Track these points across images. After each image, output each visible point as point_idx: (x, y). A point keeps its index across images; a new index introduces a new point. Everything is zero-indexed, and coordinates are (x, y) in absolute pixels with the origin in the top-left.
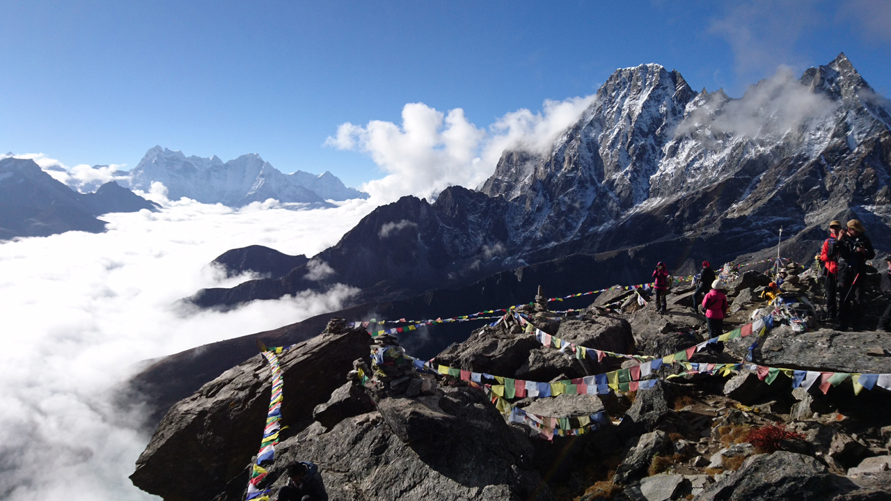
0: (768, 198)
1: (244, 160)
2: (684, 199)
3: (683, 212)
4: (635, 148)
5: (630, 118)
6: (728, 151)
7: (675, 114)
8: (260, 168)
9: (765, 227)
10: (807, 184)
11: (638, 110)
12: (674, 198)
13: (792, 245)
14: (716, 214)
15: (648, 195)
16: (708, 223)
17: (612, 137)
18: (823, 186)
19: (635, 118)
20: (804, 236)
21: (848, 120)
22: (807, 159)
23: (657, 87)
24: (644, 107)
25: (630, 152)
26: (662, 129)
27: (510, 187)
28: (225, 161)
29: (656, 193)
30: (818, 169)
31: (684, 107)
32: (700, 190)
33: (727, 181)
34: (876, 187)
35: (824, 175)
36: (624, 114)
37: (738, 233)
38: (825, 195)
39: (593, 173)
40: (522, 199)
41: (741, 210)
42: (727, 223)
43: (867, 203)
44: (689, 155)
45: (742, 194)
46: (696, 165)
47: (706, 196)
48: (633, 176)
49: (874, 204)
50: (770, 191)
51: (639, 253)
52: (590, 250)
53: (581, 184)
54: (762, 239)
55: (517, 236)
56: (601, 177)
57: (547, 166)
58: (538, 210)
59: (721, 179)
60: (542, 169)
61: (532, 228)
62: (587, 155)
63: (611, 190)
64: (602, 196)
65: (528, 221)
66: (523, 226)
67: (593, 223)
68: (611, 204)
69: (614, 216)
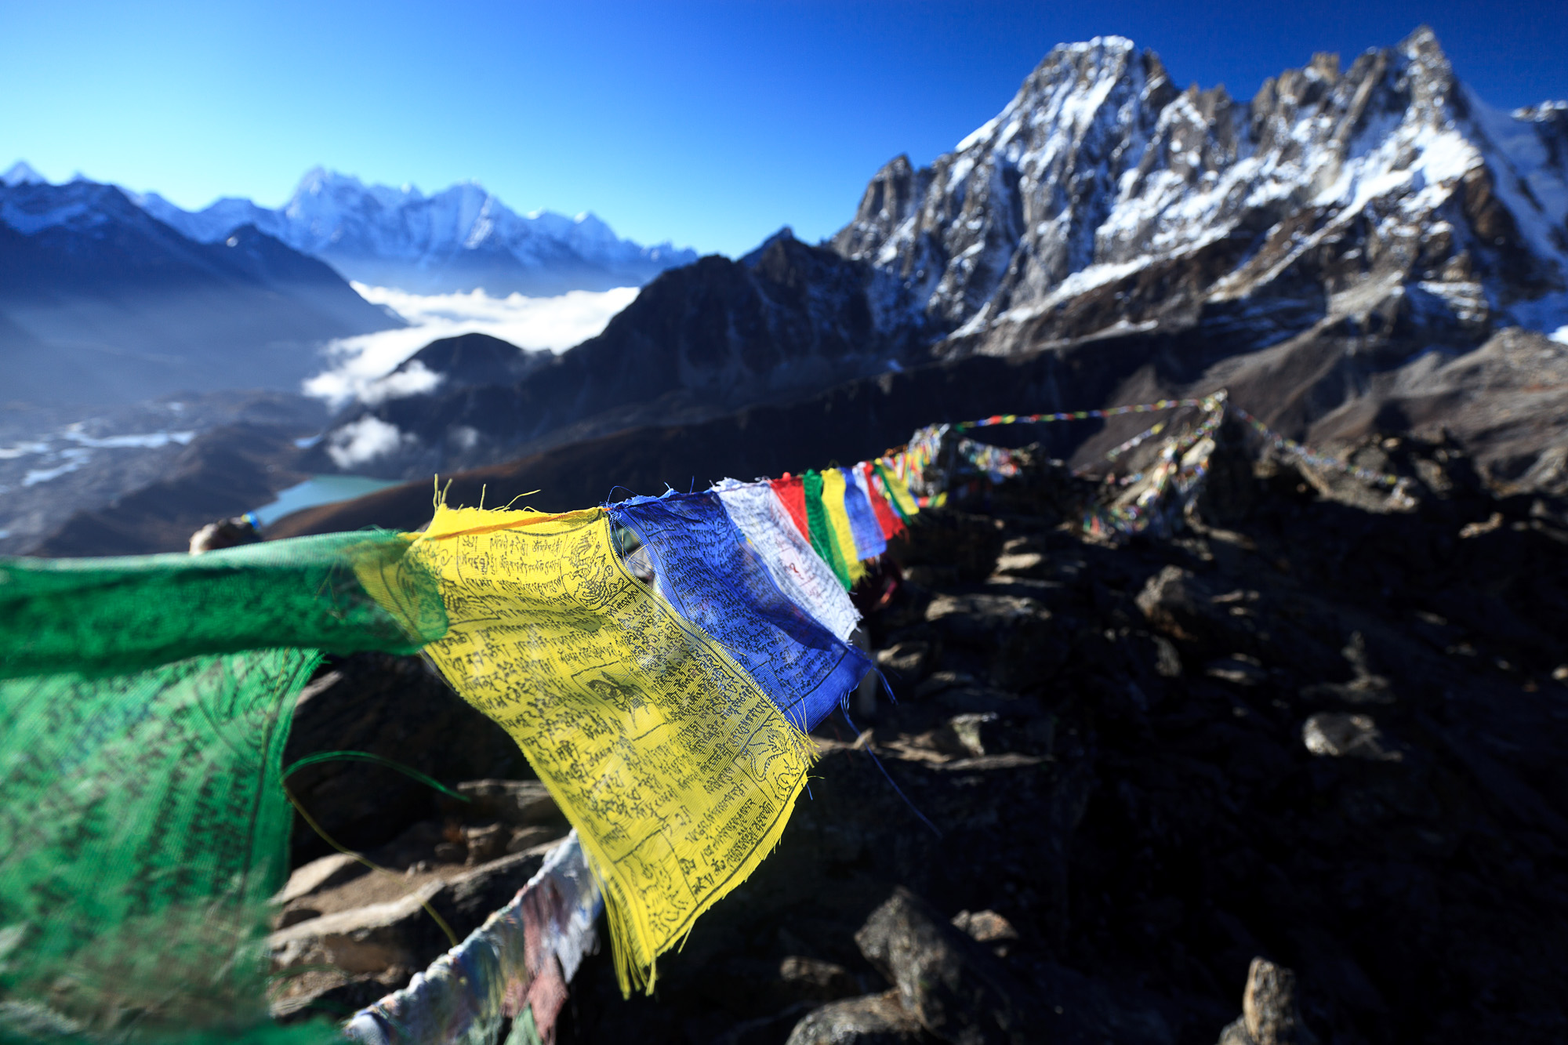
0: (1276, 269)
1: (455, 191)
2: (1146, 268)
3: (1144, 289)
4: (1079, 182)
5: (1074, 132)
6: (1221, 191)
7: (1142, 128)
8: (482, 205)
10: (1341, 247)
11: (1086, 118)
12: (1132, 266)
14: (1194, 294)
15: (1093, 257)
16: (1179, 307)
17: (1043, 163)
18: (1364, 249)
19: (1080, 132)
21: (1420, 141)
22: (1345, 207)
23: (1120, 81)
24: (1096, 113)
25: (1071, 187)
26: (1123, 151)
28: (425, 194)
29: (1106, 257)
30: (1361, 226)
31: (1160, 115)
32: (1173, 255)
33: (1217, 241)
34: (1449, 253)
35: (1367, 233)
36: (1066, 123)
37: (1226, 323)
38: (1365, 265)
39: (1010, 222)
40: (897, 262)
41: (1233, 288)
42: (1210, 310)
43: (1430, 279)
44: (1160, 197)
45: (1235, 263)
46: (1171, 213)
47: (1181, 264)
48: (1071, 227)
49: (1441, 280)
50: (1281, 258)
51: (1072, 354)
52: (998, 346)
53: (991, 239)
54: (1261, 335)
55: (886, 322)
56: (1022, 229)
57: (939, 207)
58: (922, 281)
59: (1206, 238)
60: (929, 213)
61: (911, 310)
62: (1002, 192)
63: (1036, 252)
64: (1023, 261)
65: (905, 298)
66: (897, 305)
67: (1005, 304)
68: (1036, 274)
69: (1038, 292)
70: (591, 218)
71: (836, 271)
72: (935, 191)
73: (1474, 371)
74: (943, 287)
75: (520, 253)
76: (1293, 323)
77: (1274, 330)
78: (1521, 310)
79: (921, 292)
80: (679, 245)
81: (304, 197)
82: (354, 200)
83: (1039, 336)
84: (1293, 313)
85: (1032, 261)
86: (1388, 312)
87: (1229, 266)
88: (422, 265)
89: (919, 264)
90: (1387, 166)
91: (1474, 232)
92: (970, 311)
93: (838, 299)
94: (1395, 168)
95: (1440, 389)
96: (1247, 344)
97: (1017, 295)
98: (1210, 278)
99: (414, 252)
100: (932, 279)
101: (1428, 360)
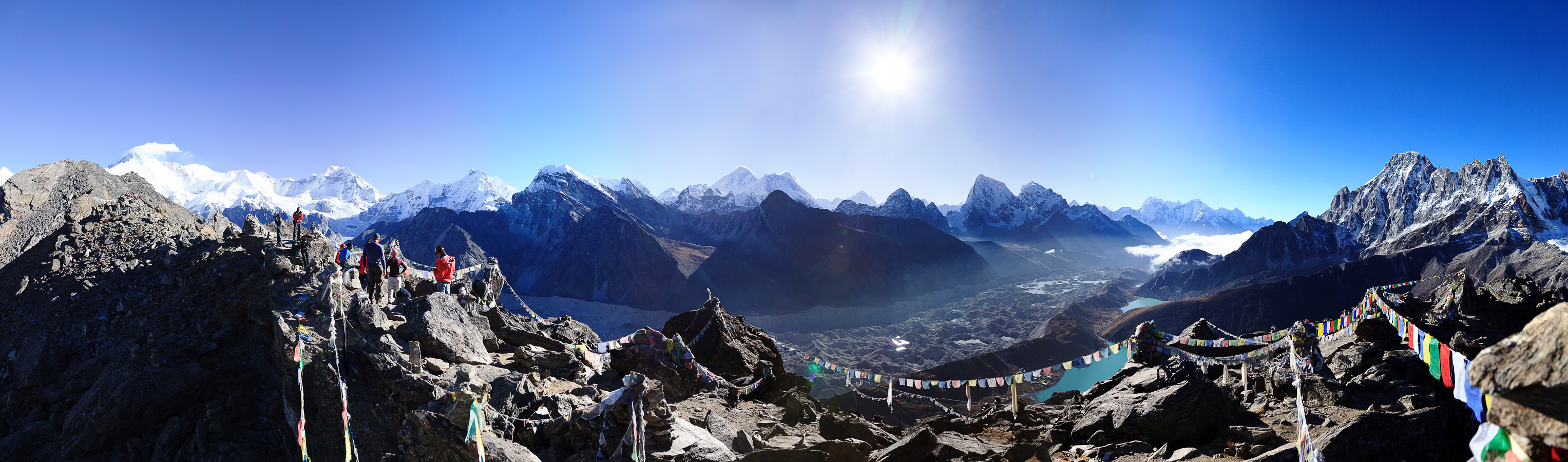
0: (1471, 224)
1: (1192, 202)
2: (1431, 224)
3: (1431, 231)
4: (1406, 197)
5: (1403, 180)
6: (1452, 199)
7: (1425, 179)
8: (1201, 206)
9: (1470, 239)
10: (1489, 217)
11: (1407, 176)
12: (1426, 224)
13: (1483, 248)
14: (1447, 232)
15: (1413, 221)
16: (1442, 237)
17: (1394, 190)
18: (1495, 218)
19: (1405, 180)
20: (1488, 244)
21: (1505, 186)
22: (1488, 205)
23: (1416, 164)
24: (1410, 174)
25: (1403, 198)
26: (1419, 187)
27: (1338, 217)
28: (1183, 204)
29: (1417, 221)
30: (1493, 211)
31: (1430, 176)
32: (1439, 220)
33: (1451, 216)
34: (1518, 219)
35: (1495, 213)
36: (1400, 177)
37: (1458, 242)
38: (1496, 223)
39: (1384, 209)
40: (1345, 223)
41: (1459, 230)
42: (1452, 237)
43: (1514, 227)
44: (1433, 201)
45: (1459, 222)
46: (1437, 206)
47: (1442, 223)
48: (1405, 211)
49: (1517, 227)
50: (1472, 221)
51: (1409, 254)
52: (1382, 252)
53: (1378, 215)
54: (1469, 245)
55: (1342, 244)
56: (1388, 212)
57: (1359, 204)
58: (1355, 229)
59: (1449, 214)
60: (1356, 206)
61: (1351, 240)
62: (1381, 199)
63: (1394, 219)
64: (1389, 222)
65: (1349, 236)
66: (1345, 239)
67: (1384, 238)
68: (1394, 227)
69: (1395, 233)
70: (1236, 209)
71: (1323, 226)
72: (1358, 199)
73: (1530, 254)
74: (1362, 232)
75: (1212, 222)
76: (1478, 241)
77: (1473, 244)
78: (1538, 235)
79: (1355, 234)
80: (1267, 218)
81: (1145, 206)
82: (1160, 207)
83: (1396, 248)
84: (1478, 238)
85: (1392, 222)
86: (1504, 237)
87: (1457, 223)
88: (1180, 227)
89: (1353, 224)
90: (1498, 193)
91: (1523, 213)
92: (1372, 240)
93: (1324, 237)
94: (1500, 194)
95: (1522, 260)
96: (1465, 249)
97: (1388, 234)
98: (1451, 228)
99: (1178, 223)
100: (1358, 229)
101: (1518, 251)
